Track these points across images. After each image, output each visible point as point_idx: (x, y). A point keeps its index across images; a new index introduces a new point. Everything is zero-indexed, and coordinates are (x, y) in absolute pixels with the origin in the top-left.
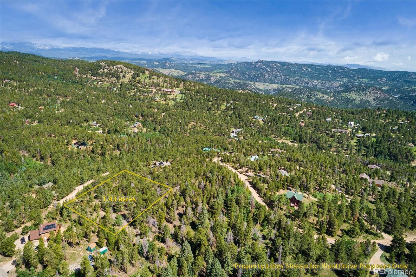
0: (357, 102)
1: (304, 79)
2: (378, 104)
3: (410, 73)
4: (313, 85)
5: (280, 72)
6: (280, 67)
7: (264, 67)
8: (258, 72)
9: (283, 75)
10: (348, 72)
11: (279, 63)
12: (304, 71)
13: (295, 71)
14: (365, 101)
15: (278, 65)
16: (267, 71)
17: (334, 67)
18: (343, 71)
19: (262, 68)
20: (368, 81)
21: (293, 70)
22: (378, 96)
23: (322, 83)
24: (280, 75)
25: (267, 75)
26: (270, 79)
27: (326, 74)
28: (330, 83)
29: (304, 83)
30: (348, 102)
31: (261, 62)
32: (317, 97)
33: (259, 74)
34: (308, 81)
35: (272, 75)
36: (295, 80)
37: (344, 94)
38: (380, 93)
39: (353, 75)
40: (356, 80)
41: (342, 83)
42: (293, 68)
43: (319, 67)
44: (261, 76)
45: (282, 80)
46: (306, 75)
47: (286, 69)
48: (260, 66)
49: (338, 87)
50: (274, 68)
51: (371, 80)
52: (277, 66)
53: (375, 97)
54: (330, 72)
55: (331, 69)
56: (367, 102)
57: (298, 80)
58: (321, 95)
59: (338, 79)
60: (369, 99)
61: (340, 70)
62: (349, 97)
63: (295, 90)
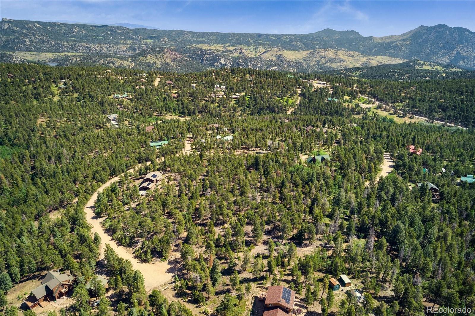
0: (158, 66)
1: (83, 44)
2: (178, 66)
3: (185, 31)
4: (96, 50)
5: (45, 36)
6: (42, 28)
7: (16, 29)
8: (13, 37)
9: (52, 39)
10: (129, 33)
11: (39, 23)
12: (76, 33)
13: (64, 34)
14: (166, 64)
15: (38, 25)
16: (26, 36)
17: (112, 27)
18: (123, 32)
19: (14, 31)
20: (152, 42)
21: (62, 32)
22: (174, 57)
23: (106, 47)
24: (48, 40)
25: (27, 40)
26: (34, 46)
27: (104, 36)
28: (115, 47)
29: (84, 48)
30: (149, 66)
31: (9, 22)
32: (116, 64)
33: (13, 39)
34: (89, 46)
35: (35, 40)
36: (72, 46)
37: (142, 58)
38: (175, 54)
39: (135, 36)
40: (141, 42)
41: (128, 46)
42: (61, 30)
43: (94, 28)
44: (18, 43)
45: (52, 46)
46: (82, 39)
47: (51, 32)
48: (9, 27)
49: (126, 51)
50: (33, 31)
51: (155, 41)
52: (36, 27)
53: (172, 59)
54: (109, 33)
55: (109, 30)
56: (167, 64)
57: (75, 45)
58: (120, 61)
59: (122, 42)
60: (167, 61)
61: (120, 30)
62: (148, 61)
63: (84, 58)
